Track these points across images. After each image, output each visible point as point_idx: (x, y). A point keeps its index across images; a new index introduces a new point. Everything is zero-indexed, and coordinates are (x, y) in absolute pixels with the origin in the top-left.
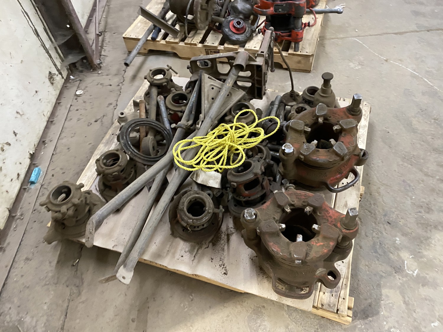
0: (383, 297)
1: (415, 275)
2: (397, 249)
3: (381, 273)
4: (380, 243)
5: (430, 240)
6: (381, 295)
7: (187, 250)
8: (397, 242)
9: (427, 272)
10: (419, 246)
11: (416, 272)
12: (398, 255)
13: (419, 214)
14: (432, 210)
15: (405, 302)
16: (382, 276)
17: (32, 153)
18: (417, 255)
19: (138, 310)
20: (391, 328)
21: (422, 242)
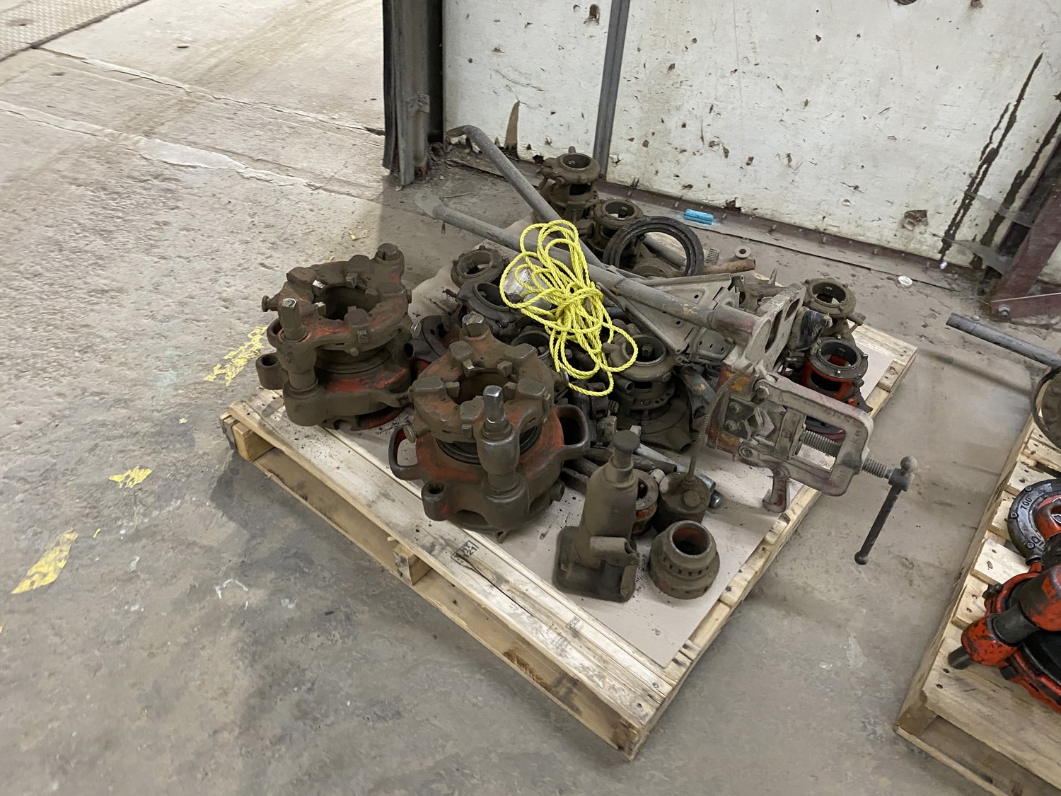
0: (225, 519)
1: (217, 588)
2: (277, 592)
3: (258, 540)
4: (304, 572)
5: (247, 661)
6: (231, 518)
8: (287, 601)
9: (206, 610)
10: (254, 632)
11: (219, 593)
12: (265, 587)
13: (309, 685)
14: (297, 719)
15: (194, 543)
16: (253, 537)
17: (737, 205)
18: (242, 616)
20: (182, 503)
21: (256, 642)
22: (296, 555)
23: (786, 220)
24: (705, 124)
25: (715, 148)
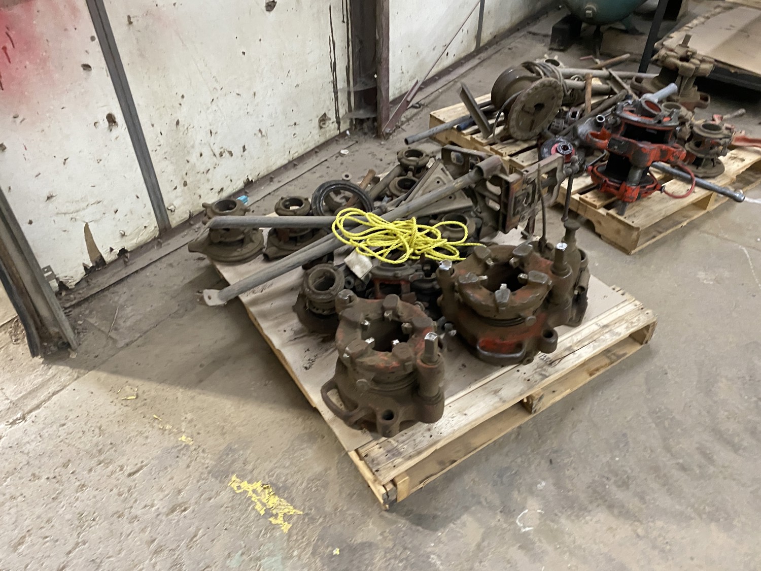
0: (458, 522)
1: (523, 530)
2: (531, 491)
3: (482, 500)
4: (516, 473)
5: (586, 514)
6: (458, 518)
7: (295, 329)
8: (539, 485)
9: (542, 539)
10: (563, 508)
11: (527, 529)
12: (525, 499)
13: (604, 479)
14: (628, 488)
15: (479, 546)
16: (480, 503)
17: (250, 180)
18: (549, 515)
19: (214, 362)
20: (434, 554)
21: (572, 507)
22: (500, 476)
24: (212, 144)
25: (224, 155)
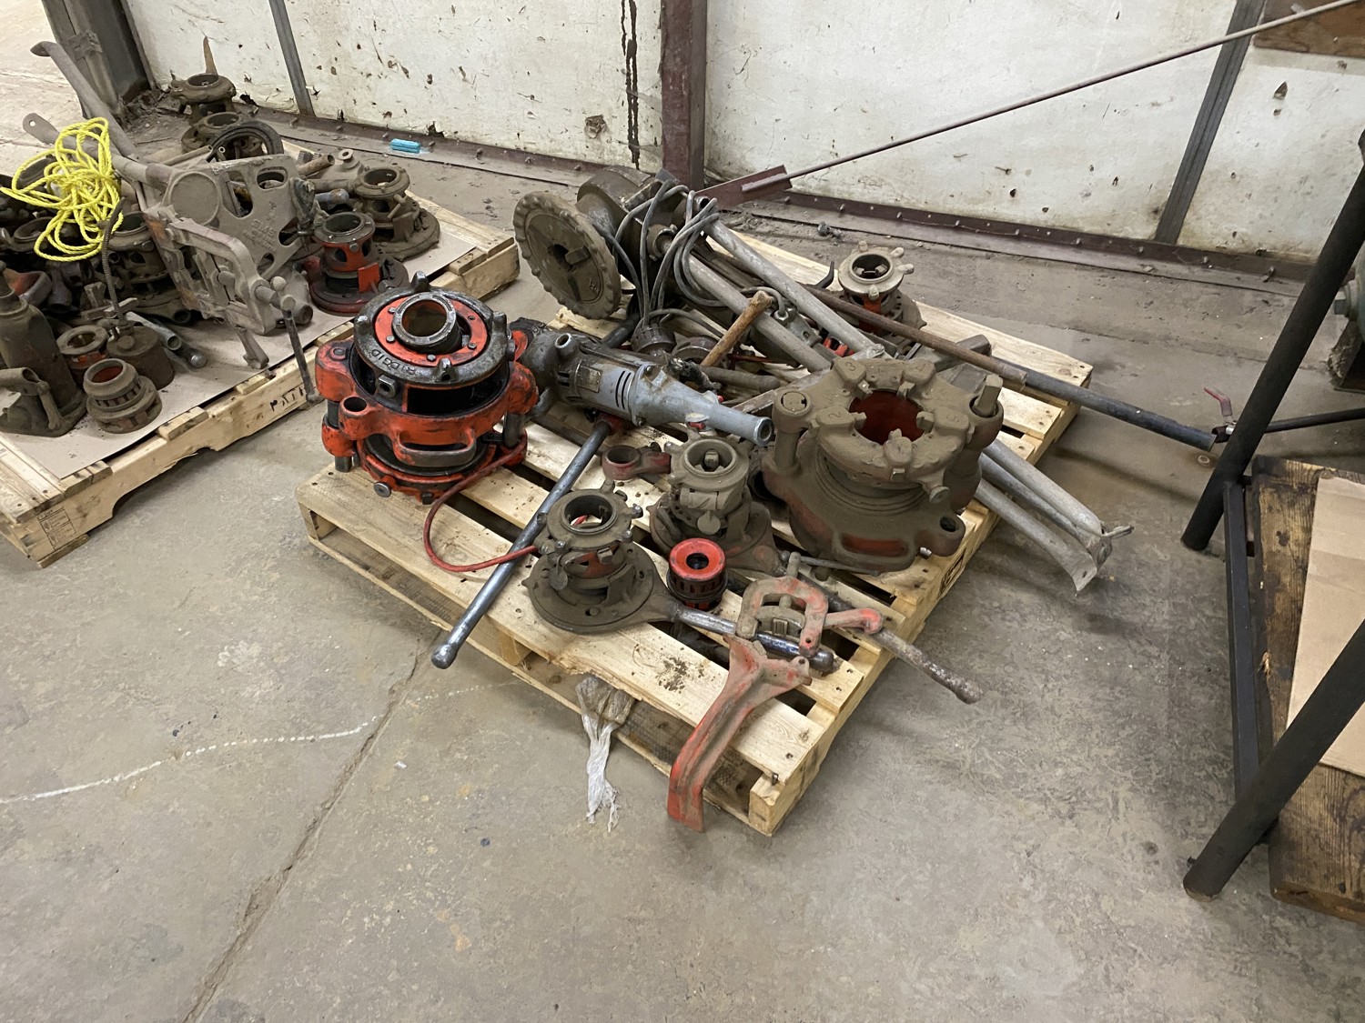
17: (438, 130)
23: (488, 141)
24: (377, 44)
25: (395, 68)
